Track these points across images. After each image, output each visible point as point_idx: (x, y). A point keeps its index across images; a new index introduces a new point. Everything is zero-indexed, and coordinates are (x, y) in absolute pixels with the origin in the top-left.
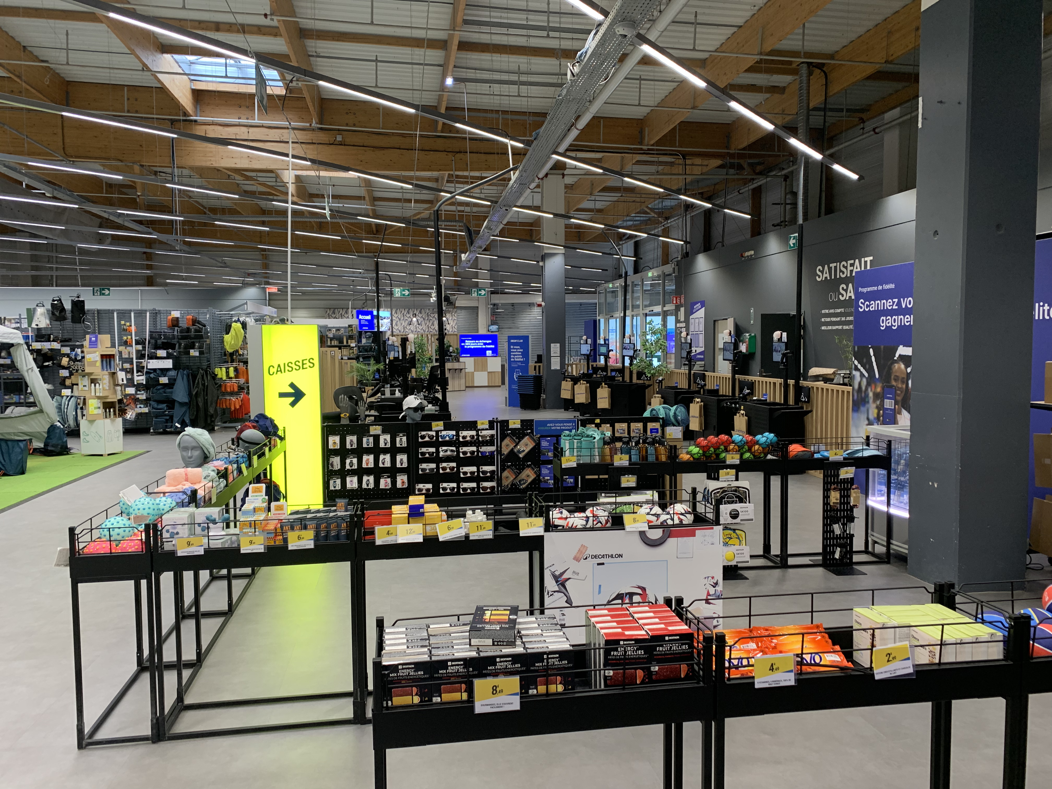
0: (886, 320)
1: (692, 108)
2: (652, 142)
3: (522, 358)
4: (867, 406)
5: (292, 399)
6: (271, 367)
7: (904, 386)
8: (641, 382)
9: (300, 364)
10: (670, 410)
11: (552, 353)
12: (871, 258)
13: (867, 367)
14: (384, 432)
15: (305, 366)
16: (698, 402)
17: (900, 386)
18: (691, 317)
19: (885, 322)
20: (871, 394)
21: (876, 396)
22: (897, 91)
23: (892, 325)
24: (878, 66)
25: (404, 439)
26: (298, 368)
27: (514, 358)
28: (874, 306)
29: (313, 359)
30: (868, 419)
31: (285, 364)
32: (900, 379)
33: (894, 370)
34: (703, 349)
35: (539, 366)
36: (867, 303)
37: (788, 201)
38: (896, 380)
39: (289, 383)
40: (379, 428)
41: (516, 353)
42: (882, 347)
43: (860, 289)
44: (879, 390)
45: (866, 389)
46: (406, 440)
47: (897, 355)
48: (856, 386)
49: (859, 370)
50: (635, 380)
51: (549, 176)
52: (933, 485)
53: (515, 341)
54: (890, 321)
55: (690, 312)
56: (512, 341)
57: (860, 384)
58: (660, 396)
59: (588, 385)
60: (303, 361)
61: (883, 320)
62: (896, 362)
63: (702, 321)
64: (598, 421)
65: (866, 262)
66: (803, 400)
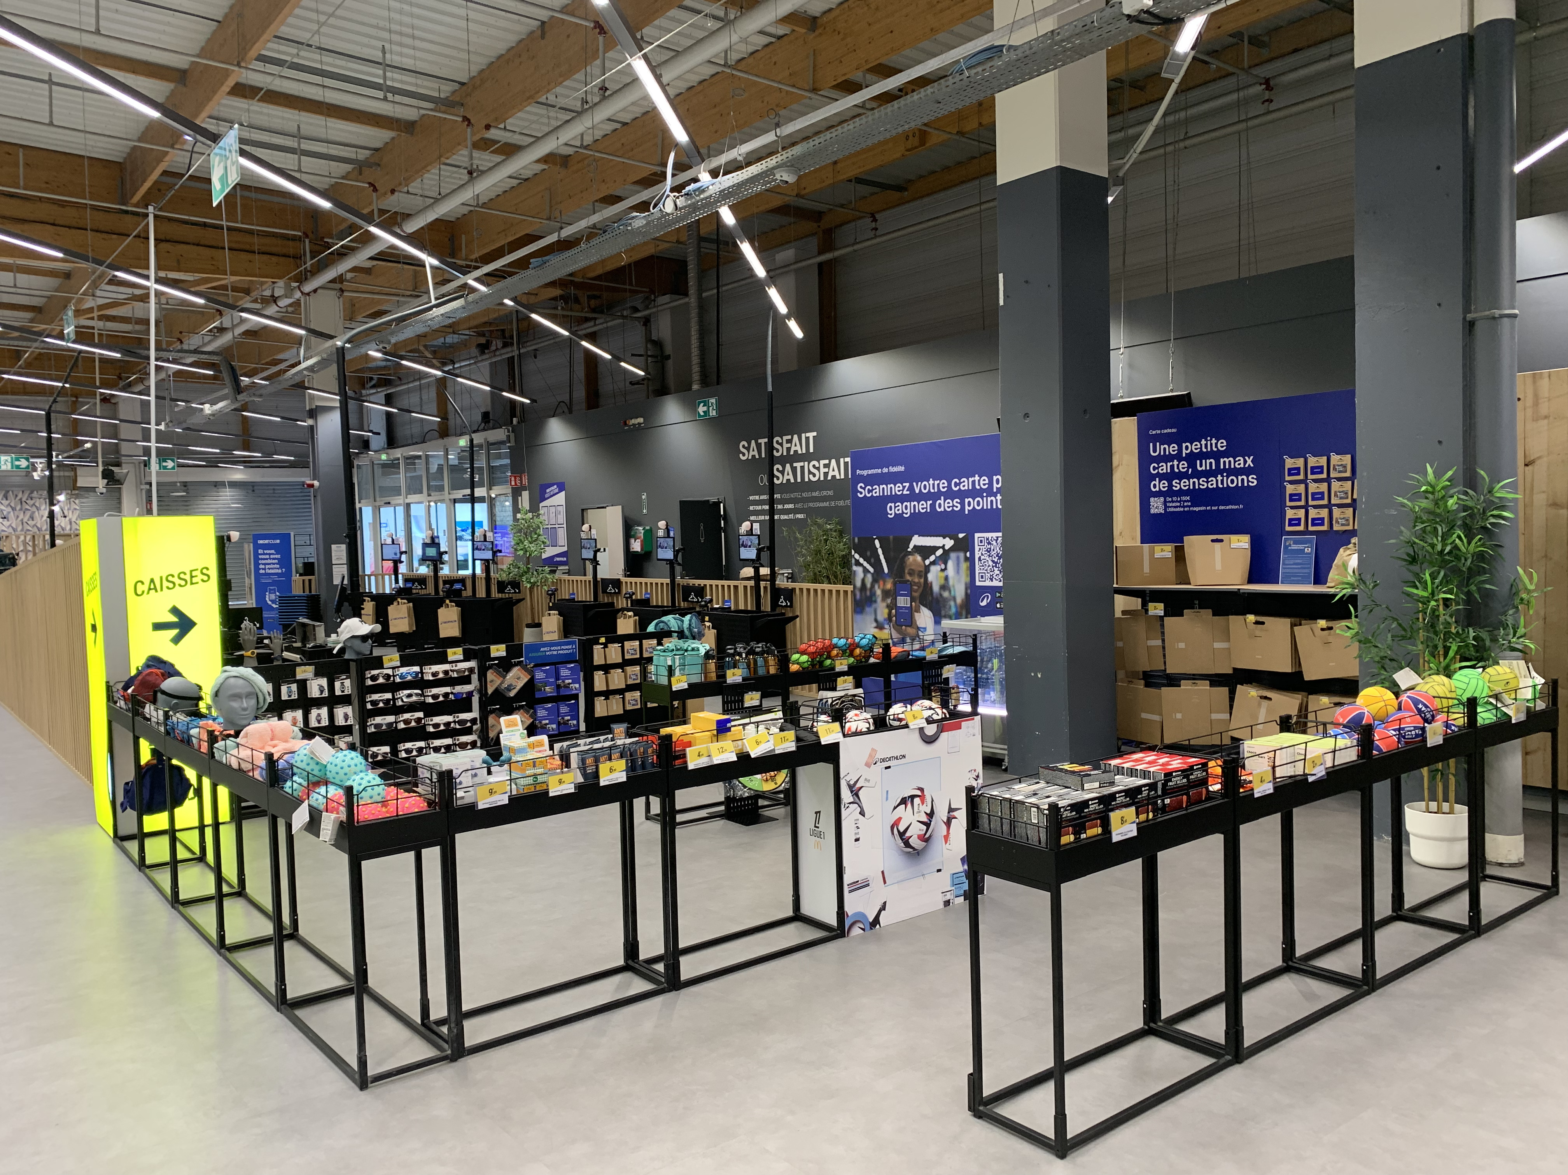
0: (895, 507)
1: (547, 219)
2: (473, 257)
3: (281, 568)
4: (874, 605)
5: (175, 632)
6: (139, 584)
7: (922, 580)
8: (503, 596)
9: (188, 577)
10: (683, 621)
11: (334, 558)
12: (815, 434)
13: (872, 560)
14: (318, 674)
15: (194, 580)
16: (630, 617)
17: (916, 580)
18: (541, 505)
19: (893, 510)
20: (879, 592)
21: (886, 594)
22: (781, 227)
23: (903, 513)
24: (787, 198)
25: (347, 683)
26: (183, 583)
27: (265, 569)
28: (878, 491)
29: (207, 569)
30: (876, 620)
31: (161, 578)
32: (916, 573)
33: (908, 563)
34: (565, 549)
35: (310, 581)
36: (869, 487)
37: (649, 353)
38: (910, 574)
39: (170, 607)
40: (311, 669)
41: (269, 561)
42: (891, 537)
43: (858, 472)
44: (889, 586)
45: (872, 586)
46: (349, 685)
47: (911, 546)
48: (858, 584)
49: (861, 565)
50: (495, 594)
51: (319, 291)
52: (1036, 675)
53: (266, 542)
54: (900, 508)
55: (539, 496)
56: (261, 542)
57: (863, 581)
58: (556, 612)
59: (411, 604)
60: (191, 571)
61: (891, 507)
62: (910, 553)
63: (563, 510)
64: (603, 640)
65: (807, 439)
66: (784, 604)
